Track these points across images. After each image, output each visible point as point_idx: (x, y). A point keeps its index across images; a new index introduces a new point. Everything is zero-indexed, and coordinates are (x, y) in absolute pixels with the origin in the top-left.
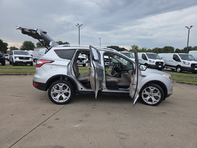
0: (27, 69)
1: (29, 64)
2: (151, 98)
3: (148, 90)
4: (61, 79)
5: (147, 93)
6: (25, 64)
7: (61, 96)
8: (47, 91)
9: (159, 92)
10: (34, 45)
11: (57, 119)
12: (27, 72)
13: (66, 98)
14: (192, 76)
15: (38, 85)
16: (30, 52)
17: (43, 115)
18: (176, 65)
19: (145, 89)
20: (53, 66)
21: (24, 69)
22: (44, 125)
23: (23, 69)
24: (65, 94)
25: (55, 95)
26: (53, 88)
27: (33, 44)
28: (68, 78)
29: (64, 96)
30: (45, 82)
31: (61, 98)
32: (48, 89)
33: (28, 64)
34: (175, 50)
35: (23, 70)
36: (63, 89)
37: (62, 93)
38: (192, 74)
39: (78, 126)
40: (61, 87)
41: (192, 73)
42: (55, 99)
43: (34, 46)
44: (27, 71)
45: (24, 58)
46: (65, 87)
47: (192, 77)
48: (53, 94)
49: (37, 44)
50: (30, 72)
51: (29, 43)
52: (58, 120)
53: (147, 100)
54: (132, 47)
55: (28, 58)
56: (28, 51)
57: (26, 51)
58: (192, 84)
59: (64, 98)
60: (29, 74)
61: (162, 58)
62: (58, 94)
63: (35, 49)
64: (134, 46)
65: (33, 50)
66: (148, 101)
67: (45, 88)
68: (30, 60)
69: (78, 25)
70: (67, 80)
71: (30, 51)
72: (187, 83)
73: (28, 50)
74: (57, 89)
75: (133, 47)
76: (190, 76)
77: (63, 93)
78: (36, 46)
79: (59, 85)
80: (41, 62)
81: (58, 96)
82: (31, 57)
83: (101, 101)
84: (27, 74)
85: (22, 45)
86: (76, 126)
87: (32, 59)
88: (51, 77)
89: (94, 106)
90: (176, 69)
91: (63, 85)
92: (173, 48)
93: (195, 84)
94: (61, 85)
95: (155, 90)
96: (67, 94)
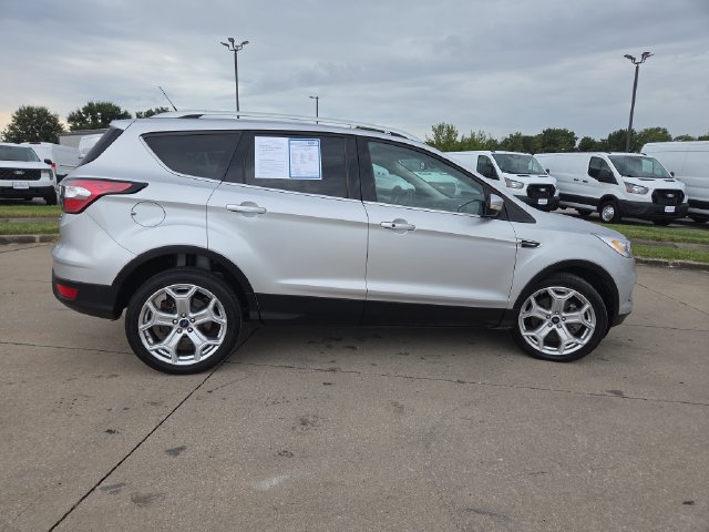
0: (34, 216)
1: (41, 199)
2: (554, 332)
3: (545, 301)
4: (181, 262)
5: (537, 311)
6: (25, 197)
7: (185, 336)
8: (122, 320)
9: (588, 306)
10: (60, 122)
11: (175, 452)
12: (31, 233)
13: (209, 346)
14: (658, 235)
15: (78, 295)
16: (43, 150)
17: (110, 431)
18: (599, 197)
19: (532, 298)
20: (139, 209)
21: (19, 216)
22: (115, 489)
23: (14, 217)
24: (202, 327)
25: (159, 333)
26: (149, 303)
27: (54, 120)
28: (211, 261)
29: (197, 338)
30: (109, 282)
31: (185, 347)
32: (125, 310)
33: (35, 199)
34: (578, 143)
35: (15, 224)
36: (194, 309)
37: (187, 325)
38: (657, 229)
39: (275, 481)
40: (182, 299)
41: (651, 222)
42: (157, 351)
43: (59, 128)
44: (33, 227)
45: (18, 173)
46: (199, 302)
47: (659, 240)
48: (150, 330)
49: (71, 119)
50: (44, 231)
51: (39, 116)
52: (182, 453)
53: (541, 340)
54: (434, 129)
55: (35, 174)
56: (35, 147)
57: (26, 145)
58: (667, 264)
59: (199, 349)
60: (42, 240)
61: (548, 171)
62: (170, 328)
63: (62, 139)
64: (441, 127)
65: (57, 142)
66: (542, 344)
67: (111, 308)
68: (44, 181)
69: (230, 44)
70: (208, 268)
71: (44, 145)
72: (646, 262)
73: (35, 140)
74: (163, 310)
75: (439, 130)
76: (651, 234)
77: (192, 325)
78: (67, 126)
79: (173, 290)
80: (85, 192)
81: (173, 340)
82: (45, 170)
83: (354, 348)
84: (32, 240)
85: (10, 121)
86: (266, 485)
87: (51, 177)
88: (133, 256)
89: (329, 377)
90: (600, 210)
91: (191, 293)
92: (573, 133)
93: (674, 264)
94: (185, 291)
95: (573, 300)
96: (209, 330)
